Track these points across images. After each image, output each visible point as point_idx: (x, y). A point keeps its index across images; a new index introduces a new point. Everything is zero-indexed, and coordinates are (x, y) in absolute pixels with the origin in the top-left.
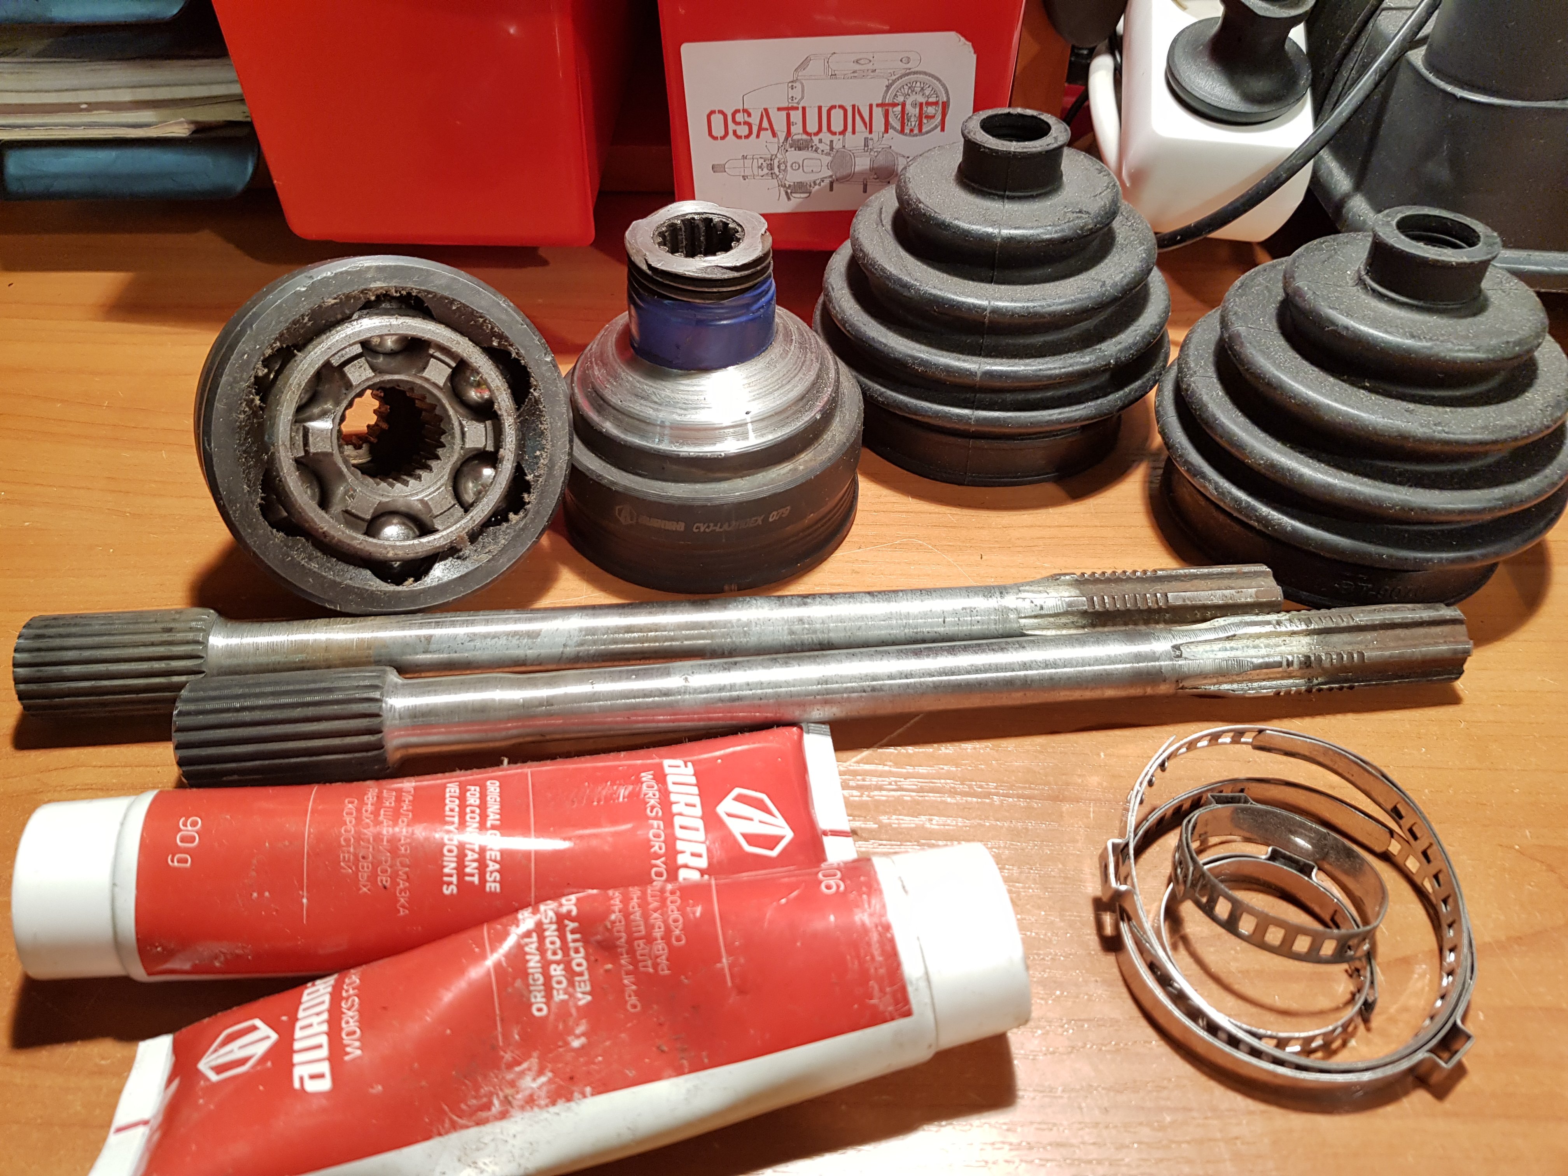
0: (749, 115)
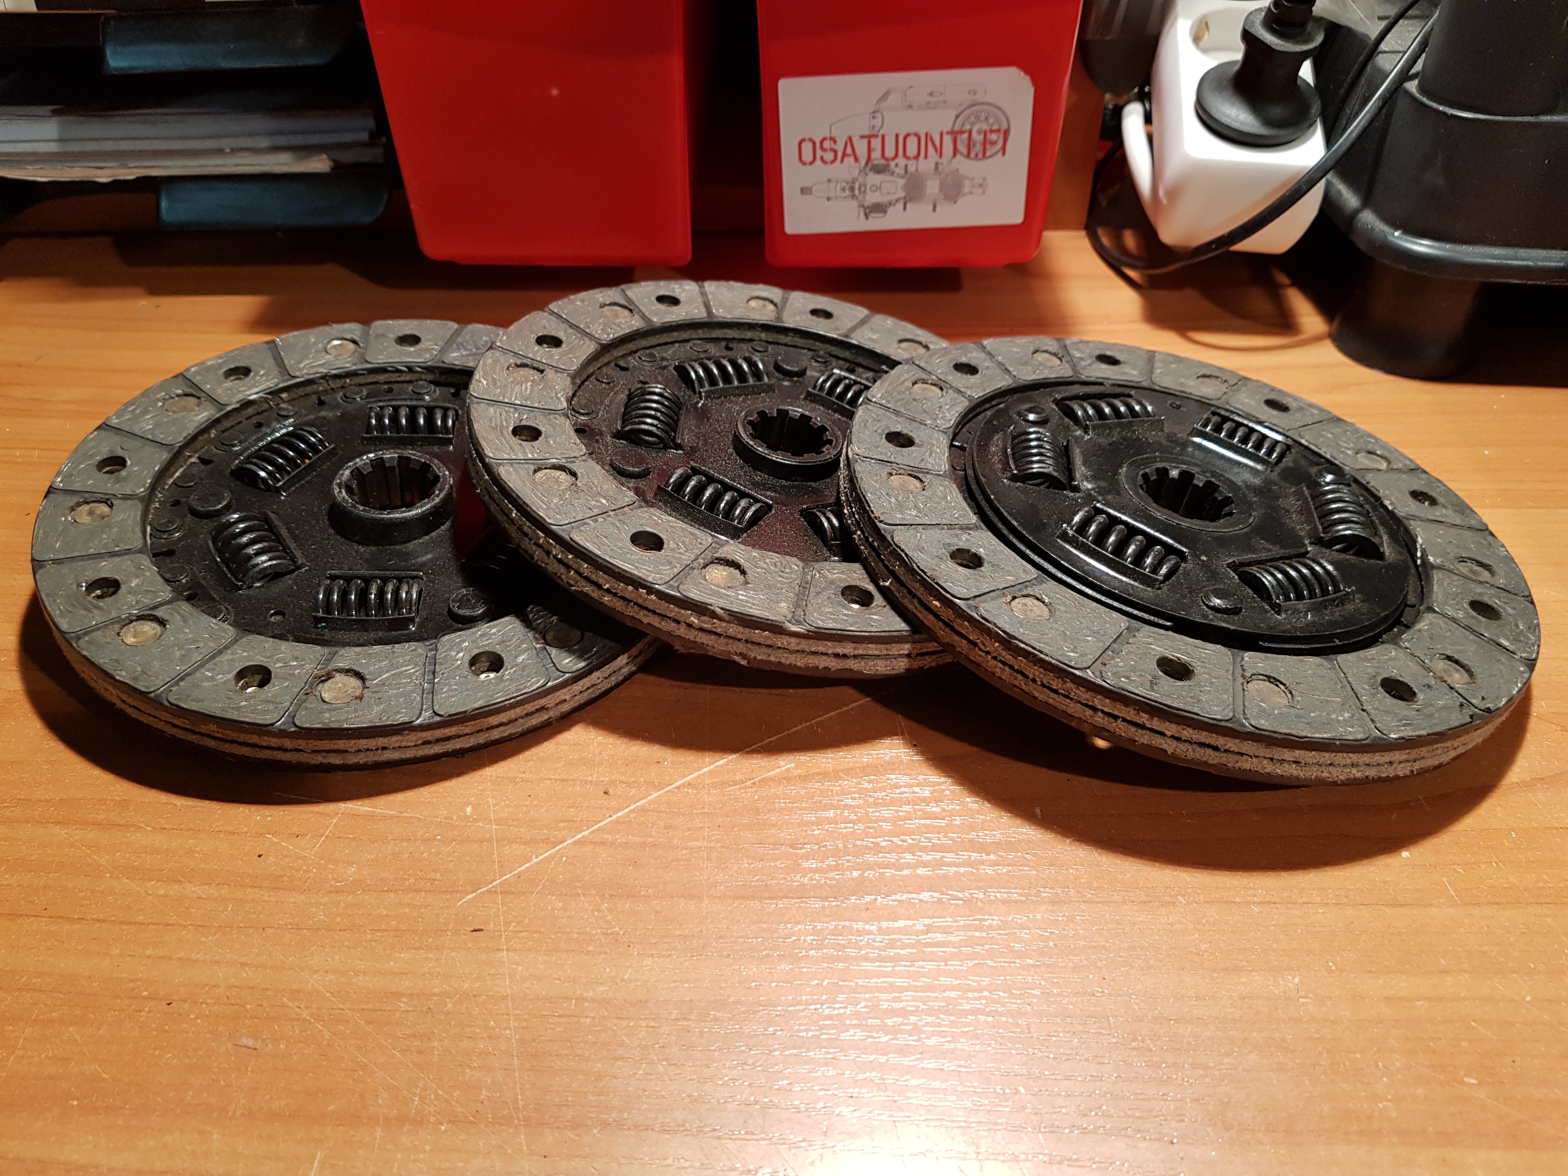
0: (835, 142)
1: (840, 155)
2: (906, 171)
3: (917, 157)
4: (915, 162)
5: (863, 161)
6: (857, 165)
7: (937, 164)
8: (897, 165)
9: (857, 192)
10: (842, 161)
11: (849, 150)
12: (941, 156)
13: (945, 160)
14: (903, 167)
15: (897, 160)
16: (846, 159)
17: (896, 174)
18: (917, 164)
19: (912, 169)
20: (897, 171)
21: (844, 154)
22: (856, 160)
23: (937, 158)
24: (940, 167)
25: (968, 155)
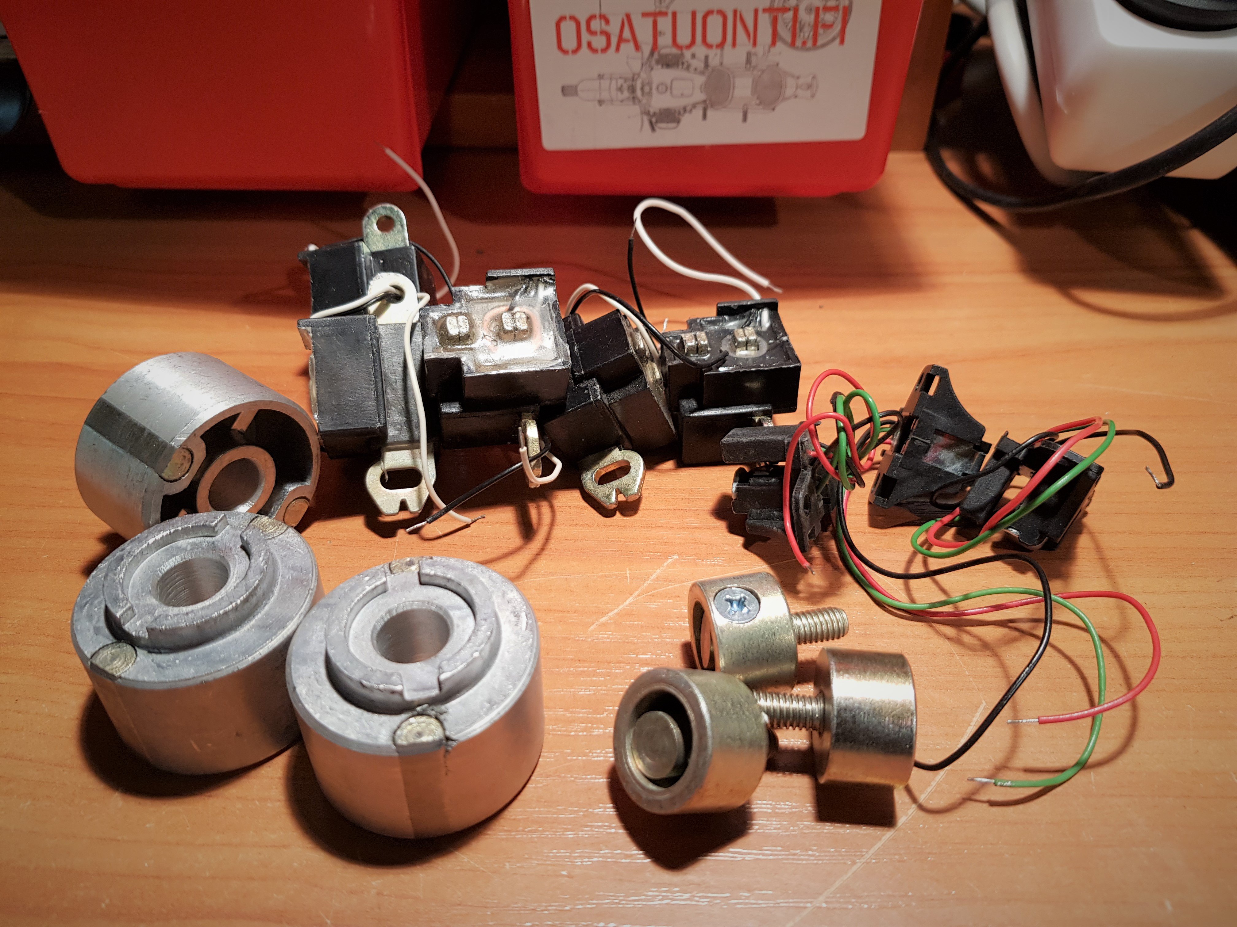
0: (607, 22)
1: (614, 41)
2: (707, 65)
3: (721, 45)
4: (719, 51)
5: (647, 49)
6: (639, 54)
7: (749, 55)
8: (693, 56)
9: (639, 93)
10: (618, 49)
11: (627, 34)
12: (755, 44)
13: (759, 49)
14: (703, 58)
15: (693, 49)
16: (623, 46)
17: (692, 69)
18: (722, 56)
19: (714, 62)
20: (695, 63)
21: (621, 40)
22: (637, 47)
23: (749, 47)
24: (754, 60)
25: (793, 44)
